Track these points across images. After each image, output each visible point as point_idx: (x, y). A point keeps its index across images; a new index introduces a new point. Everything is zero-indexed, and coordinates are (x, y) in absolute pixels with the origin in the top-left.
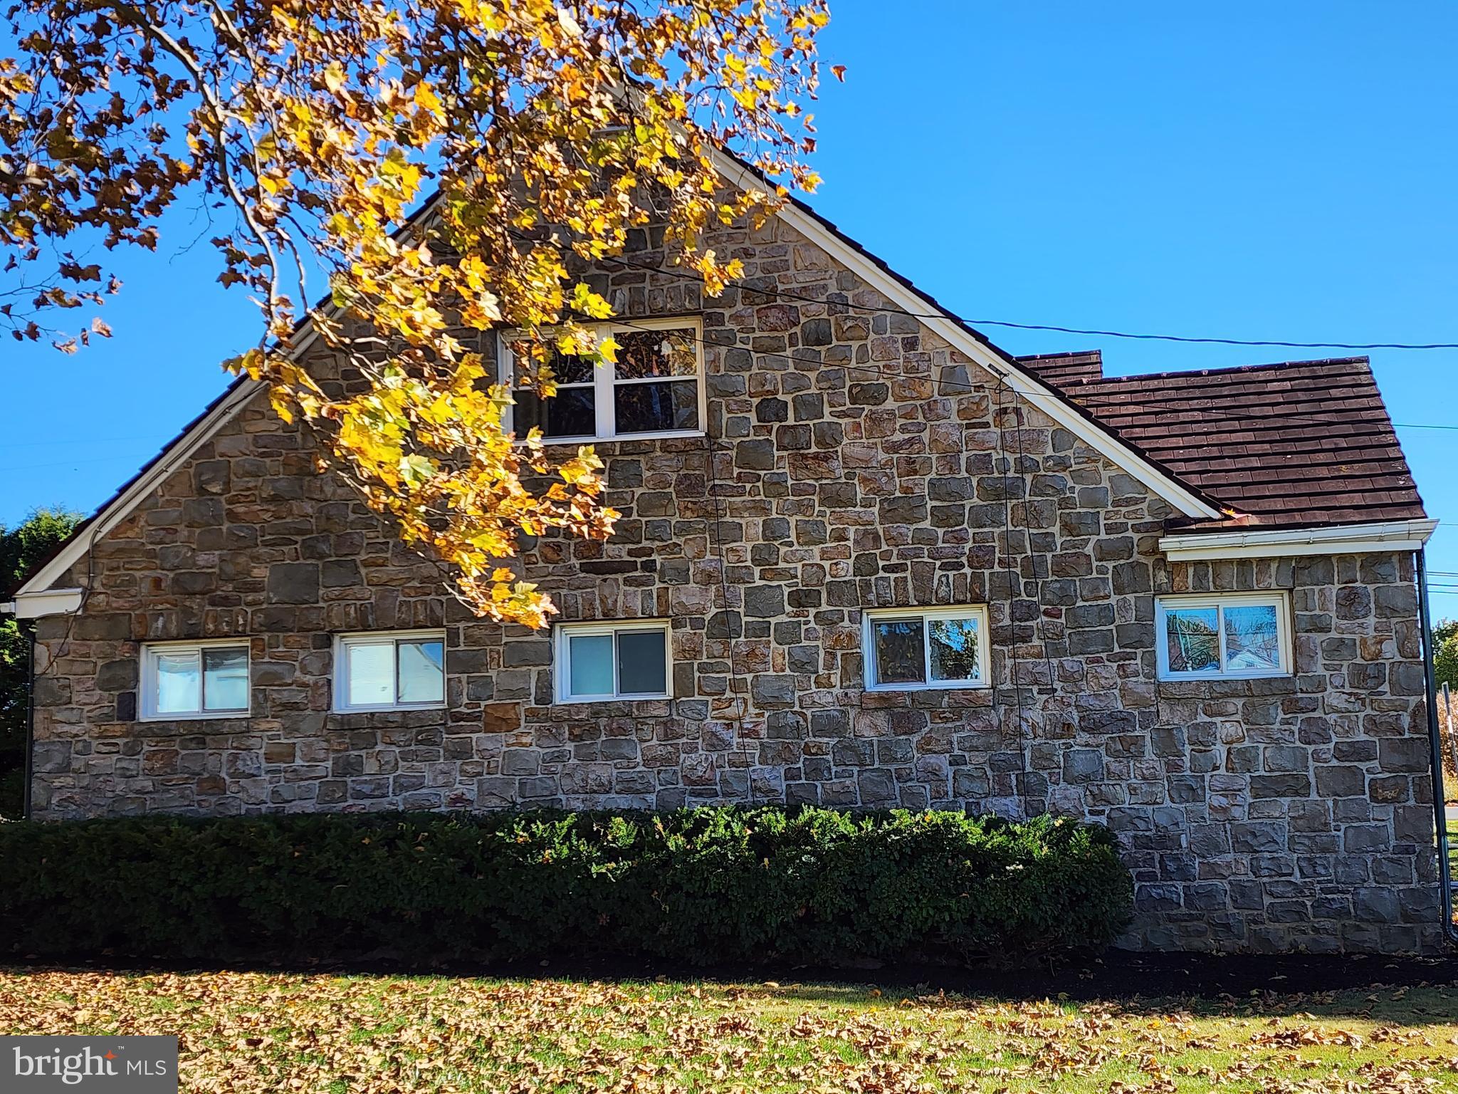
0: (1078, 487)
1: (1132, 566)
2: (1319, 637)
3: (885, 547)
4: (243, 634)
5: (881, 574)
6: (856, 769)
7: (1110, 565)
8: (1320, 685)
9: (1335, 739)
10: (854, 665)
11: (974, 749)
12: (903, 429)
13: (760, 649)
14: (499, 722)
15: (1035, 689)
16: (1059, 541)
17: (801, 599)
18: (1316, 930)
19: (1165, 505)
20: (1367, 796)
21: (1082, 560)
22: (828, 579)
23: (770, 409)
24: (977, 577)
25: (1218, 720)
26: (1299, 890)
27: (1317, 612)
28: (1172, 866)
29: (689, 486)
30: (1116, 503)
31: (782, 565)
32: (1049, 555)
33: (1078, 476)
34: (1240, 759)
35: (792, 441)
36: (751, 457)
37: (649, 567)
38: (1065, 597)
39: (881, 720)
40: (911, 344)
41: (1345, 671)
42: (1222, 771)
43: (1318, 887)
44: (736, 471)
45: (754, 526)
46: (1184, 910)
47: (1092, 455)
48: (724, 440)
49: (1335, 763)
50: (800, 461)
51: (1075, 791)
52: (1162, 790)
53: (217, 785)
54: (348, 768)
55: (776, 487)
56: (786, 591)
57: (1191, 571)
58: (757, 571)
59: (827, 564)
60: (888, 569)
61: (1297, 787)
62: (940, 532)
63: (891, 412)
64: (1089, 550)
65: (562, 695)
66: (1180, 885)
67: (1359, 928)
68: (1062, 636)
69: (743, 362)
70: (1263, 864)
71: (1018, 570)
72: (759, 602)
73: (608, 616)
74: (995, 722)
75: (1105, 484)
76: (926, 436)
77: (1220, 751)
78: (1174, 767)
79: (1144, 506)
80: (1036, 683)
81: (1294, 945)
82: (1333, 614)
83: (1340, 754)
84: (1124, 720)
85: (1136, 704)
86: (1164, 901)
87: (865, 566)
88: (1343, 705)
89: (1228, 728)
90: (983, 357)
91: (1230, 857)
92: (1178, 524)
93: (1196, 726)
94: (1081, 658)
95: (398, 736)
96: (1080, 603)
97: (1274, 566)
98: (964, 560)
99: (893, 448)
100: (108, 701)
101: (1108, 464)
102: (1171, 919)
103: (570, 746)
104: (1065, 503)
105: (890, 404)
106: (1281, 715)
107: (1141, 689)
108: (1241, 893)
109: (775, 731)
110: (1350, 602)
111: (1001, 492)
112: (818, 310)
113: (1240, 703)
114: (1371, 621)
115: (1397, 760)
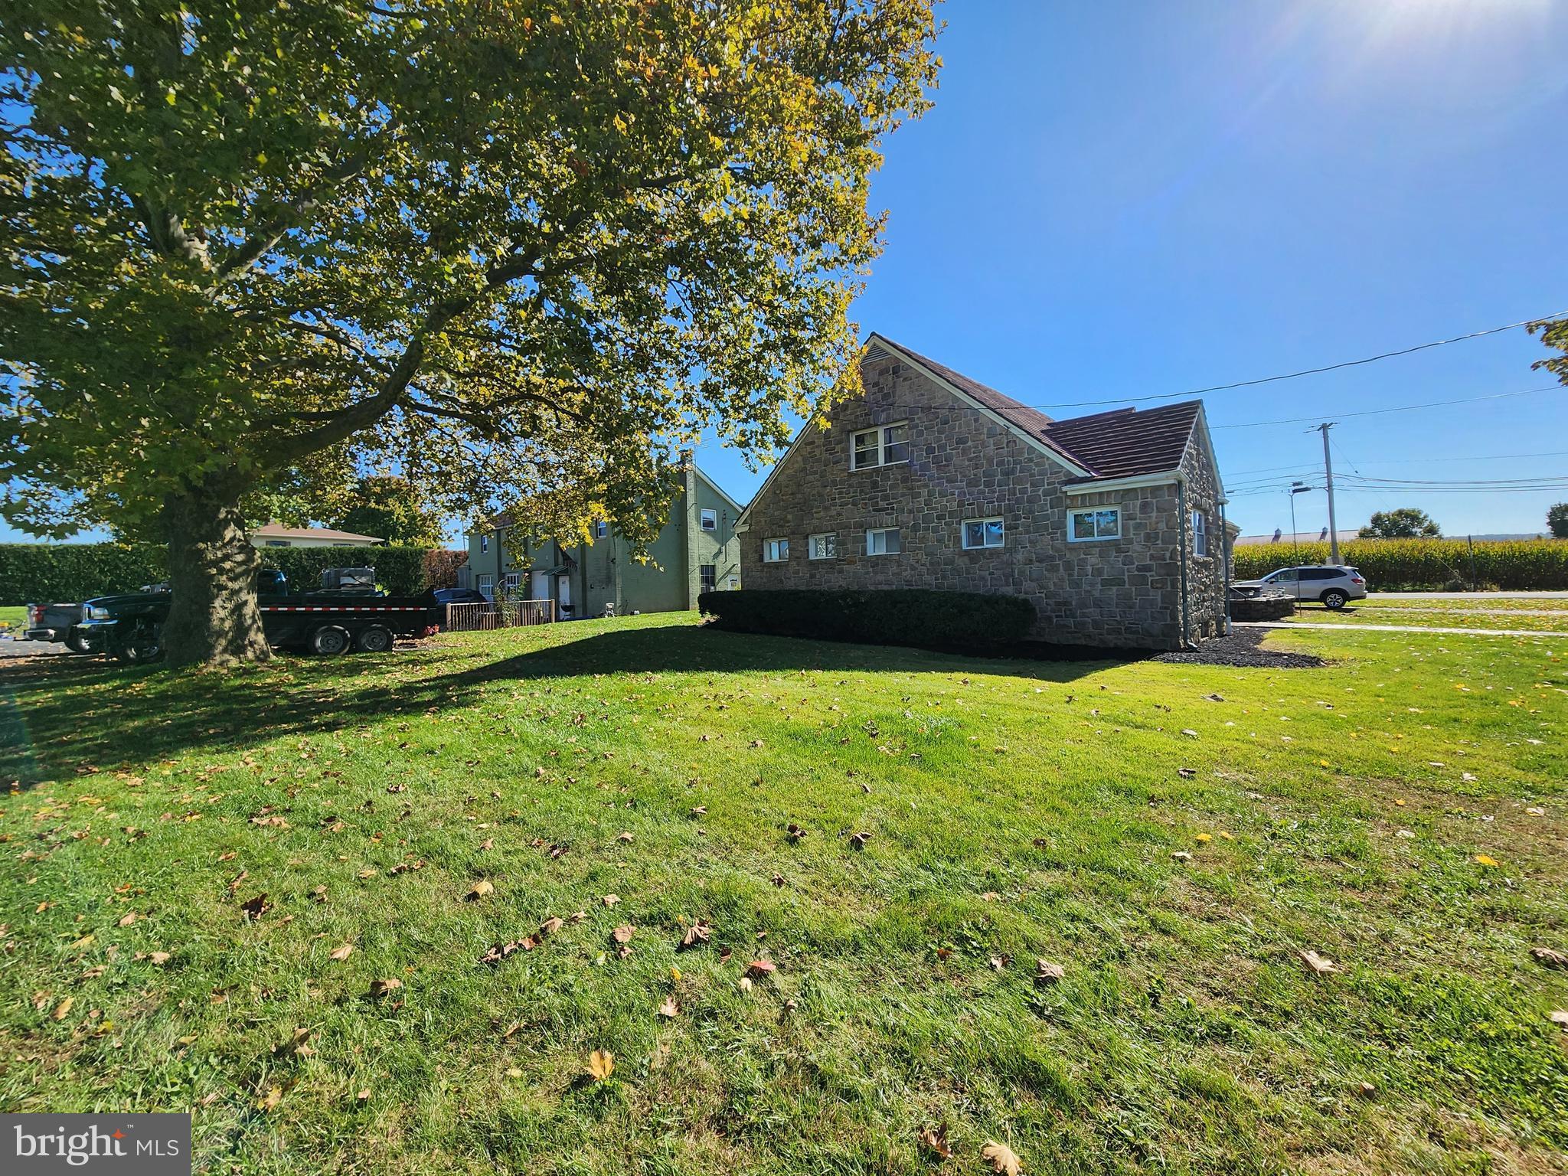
0: (1036, 469)
1: (1056, 498)
2: (1131, 522)
3: (968, 497)
4: (787, 536)
5: (967, 507)
7: (1048, 498)
8: (1131, 542)
9: (1136, 563)
10: (958, 540)
11: (997, 569)
12: (974, 452)
13: (927, 535)
14: (851, 562)
15: (1020, 546)
16: (1029, 490)
17: (940, 517)
18: (1125, 639)
19: (1069, 473)
20: (1149, 586)
21: (1038, 497)
22: (949, 509)
23: (930, 450)
24: (1000, 506)
25: (1089, 556)
26: (1119, 623)
27: (1133, 512)
28: (1069, 613)
29: (905, 480)
30: (1051, 474)
31: (934, 505)
32: (1026, 496)
33: (1037, 464)
34: (1097, 572)
35: (937, 461)
36: (924, 467)
37: (893, 508)
38: (1031, 512)
39: (966, 559)
40: (976, 420)
41: (1142, 535)
42: (1090, 576)
43: (1127, 622)
44: (919, 473)
45: (925, 492)
46: (1073, 629)
47: (1042, 456)
48: (915, 463)
49: (1136, 573)
50: (939, 468)
51: (1034, 584)
52: (1066, 584)
53: (781, 581)
54: (812, 576)
55: (931, 478)
56: (935, 514)
57: (1079, 498)
58: (926, 508)
59: (948, 504)
60: (969, 505)
61: (1120, 583)
62: (987, 490)
63: (970, 447)
64: (1040, 493)
65: (870, 553)
66: (1072, 620)
68: (1030, 526)
69: (920, 434)
70: (1105, 613)
71: (1014, 502)
72: (927, 519)
73: (881, 527)
74: (1005, 559)
75: (1046, 467)
76: (982, 454)
77: (1089, 568)
78: (1070, 575)
79: (1061, 474)
80: (1021, 544)
82: (1138, 512)
83: (1138, 570)
84: (1053, 558)
85: (1058, 551)
86: (1065, 626)
87: (961, 504)
88: (1141, 550)
89: (1093, 560)
90: (1001, 422)
91: (1092, 610)
92: (1074, 480)
93: (1080, 559)
94: (1037, 534)
95: (825, 567)
96: (1037, 513)
97: (1113, 494)
98: (995, 500)
99: (970, 460)
100: (757, 556)
101: (1047, 458)
102: (1068, 632)
103: (871, 569)
104: (1032, 475)
105: (969, 443)
106: (1114, 554)
107: (1061, 545)
108: (1095, 623)
109: (931, 564)
110: (1145, 507)
111: (1007, 474)
112: (945, 412)
113: (1099, 550)
114: (1154, 514)
115: (1163, 571)
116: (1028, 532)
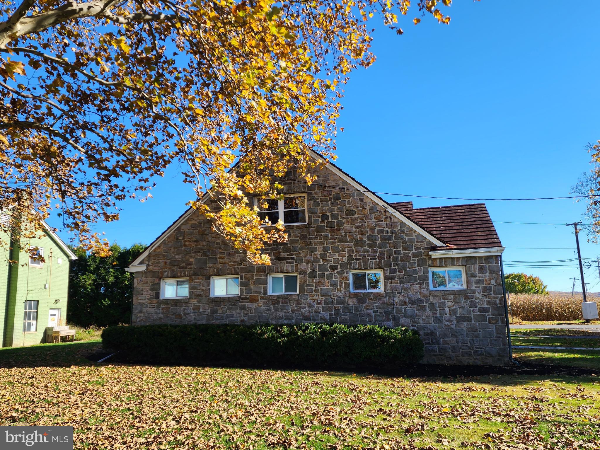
0: (407, 238)
1: (422, 259)
2: (473, 279)
3: (355, 254)
4: (187, 276)
5: (354, 261)
6: (348, 314)
7: (416, 259)
8: (474, 292)
9: (478, 307)
10: (347, 285)
11: (380, 308)
12: (360, 222)
13: (322, 281)
14: (253, 300)
15: (396, 292)
16: (402, 252)
17: (333, 268)
18: (474, 359)
19: (431, 243)
20: (488, 322)
21: (409, 257)
22: (340, 262)
23: (324, 217)
24: (380, 262)
25: (446, 301)
26: (470, 348)
27: (473, 272)
28: (434, 341)
29: (303, 237)
30: (417, 242)
31: (328, 258)
32: (400, 256)
33: (407, 235)
34: (453, 312)
35: (330, 226)
36: (320, 230)
37: (293, 258)
38: (404, 267)
39: (355, 300)
40: (362, 200)
41: (481, 288)
42: (448, 315)
43: (475, 347)
44: (315, 233)
45: (320, 248)
46: (438, 353)
47: (411, 229)
48: (312, 225)
49: (479, 313)
50: (332, 231)
51: (408, 320)
52: (431, 320)
53: (180, 316)
54: (214, 312)
55: (326, 237)
56: (329, 265)
57: (438, 260)
58: (321, 260)
59: (340, 258)
60: (356, 259)
61: (469, 319)
62: (370, 250)
63: (357, 218)
64: (410, 255)
65: (270, 293)
66: (437, 346)
67: (486, 359)
68: (403, 278)
69: (317, 205)
70: (460, 341)
71: (391, 260)
72: (322, 268)
73: (282, 272)
74: (386, 301)
75: (414, 237)
76: (366, 224)
77: (447, 310)
78: (434, 314)
79: (425, 243)
80: (397, 290)
81: (468, 363)
82: (477, 272)
83: (480, 310)
84: (421, 301)
85: (424, 297)
86: (433, 351)
87: (350, 259)
88: (480, 297)
89: (449, 303)
90: (381, 203)
91: (450, 339)
92: (435, 248)
93: (440, 303)
94: (409, 284)
95: (227, 304)
96: (408, 269)
97: (461, 259)
98: (377, 257)
99: (357, 227)
100: (152, 294)
101: (415, 232)
102: (434, 355)
103: (272, 307)
104: (404, 242)
105: (356, 216)
106: (464, 300)
107: (425, 292)
108: (454, 348)
109: (326, 303)
110: (482, 269)
111: (386, 239)
112: (337, 191)
113: (452, 296)
114: (488, 274)
115: (496, 312)
116: (402, 282)
